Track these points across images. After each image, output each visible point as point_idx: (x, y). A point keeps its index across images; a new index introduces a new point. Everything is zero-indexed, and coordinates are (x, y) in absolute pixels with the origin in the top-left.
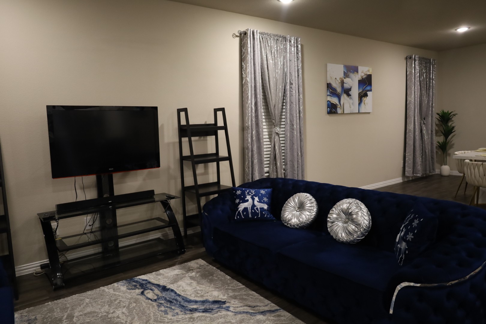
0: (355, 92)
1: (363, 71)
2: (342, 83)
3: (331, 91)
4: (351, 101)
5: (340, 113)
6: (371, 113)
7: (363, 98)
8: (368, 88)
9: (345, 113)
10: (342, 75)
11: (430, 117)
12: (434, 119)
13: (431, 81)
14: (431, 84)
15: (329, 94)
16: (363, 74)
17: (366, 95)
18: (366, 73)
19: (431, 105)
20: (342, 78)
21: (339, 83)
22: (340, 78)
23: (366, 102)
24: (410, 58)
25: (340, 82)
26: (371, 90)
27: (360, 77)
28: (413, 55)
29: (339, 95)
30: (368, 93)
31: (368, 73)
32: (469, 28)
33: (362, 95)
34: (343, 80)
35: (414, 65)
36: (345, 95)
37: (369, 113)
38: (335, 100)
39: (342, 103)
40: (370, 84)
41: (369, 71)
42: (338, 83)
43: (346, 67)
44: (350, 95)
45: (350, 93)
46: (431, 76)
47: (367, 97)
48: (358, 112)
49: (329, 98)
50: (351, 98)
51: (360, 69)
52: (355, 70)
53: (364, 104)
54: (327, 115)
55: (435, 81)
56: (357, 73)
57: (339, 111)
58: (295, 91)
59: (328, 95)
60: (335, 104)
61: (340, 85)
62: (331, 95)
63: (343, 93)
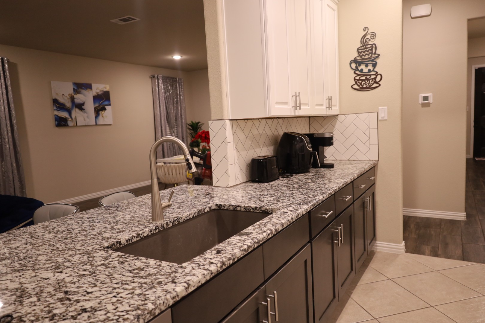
0: (90, 106)
1: (98, 88)
2: (72, 99)
3: (58, 107)
4: (85, 115)
5: (72, 125)
6: (112, 125)
7: (100, 112)
8: (106, 103)
9: (78, 125)
10: (71, 91)
11: (180, 127)
12: (184, 129)
13: (179, 96)
14: (179, 99)
15: (55, 108)
16: (98, 91)
17: (104, 109)
18: (102, 90)
19: (180, 117)
20: (72, 94)
21: (68, 99)
22: (69, 94)
23: (104, 115)
24: (154, 77)
25: (69, 97)
26: (110, 105)
27: (95, 93)
28: (155, 75)
29: (69, 110)
30: (106, 107)
31: (105, 90)
32: (181, 57)
33: (98, 109)
34: (73, 96)
35: (157, 83)
36: (77, 110)
37: (110, 125)
38: (64, 114)
39: (73, 116)
40: (108, 99)
41: (105, 88)
42: (66, 98)
43: (75, 84)
44: (84, 109)
45: (83, 107)
46: (178, 92)
47: (106, 111)
48: (95, 124)
49: (56, 113)
50: (85, 112)
51: (94, 86)
52: (89, 87)
53: (103, 117)
54: (56, 127)
55: (182, 96)
56: (91, 90)
57: (70, 123)
58: (4, 107)
59: (55, 110)
60: (65, 117)
61: (70, 100)
62: (58, 109)
63: (74, 108)
